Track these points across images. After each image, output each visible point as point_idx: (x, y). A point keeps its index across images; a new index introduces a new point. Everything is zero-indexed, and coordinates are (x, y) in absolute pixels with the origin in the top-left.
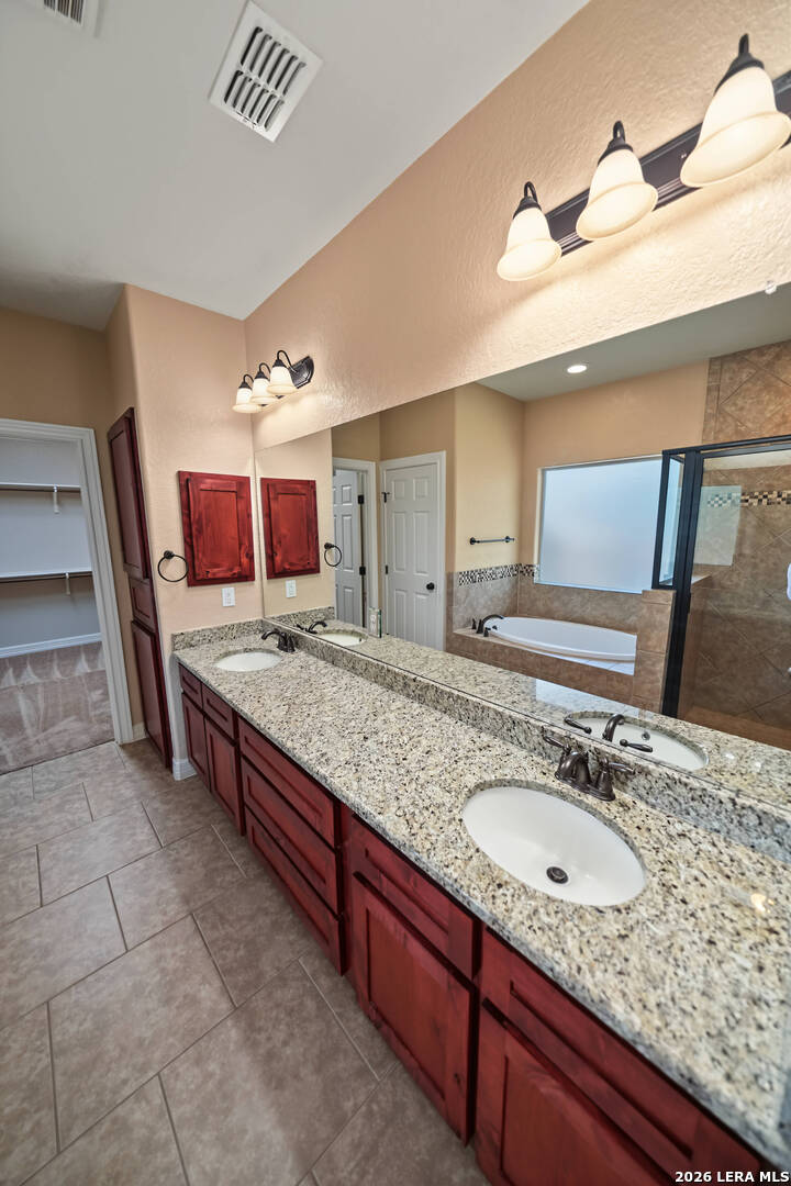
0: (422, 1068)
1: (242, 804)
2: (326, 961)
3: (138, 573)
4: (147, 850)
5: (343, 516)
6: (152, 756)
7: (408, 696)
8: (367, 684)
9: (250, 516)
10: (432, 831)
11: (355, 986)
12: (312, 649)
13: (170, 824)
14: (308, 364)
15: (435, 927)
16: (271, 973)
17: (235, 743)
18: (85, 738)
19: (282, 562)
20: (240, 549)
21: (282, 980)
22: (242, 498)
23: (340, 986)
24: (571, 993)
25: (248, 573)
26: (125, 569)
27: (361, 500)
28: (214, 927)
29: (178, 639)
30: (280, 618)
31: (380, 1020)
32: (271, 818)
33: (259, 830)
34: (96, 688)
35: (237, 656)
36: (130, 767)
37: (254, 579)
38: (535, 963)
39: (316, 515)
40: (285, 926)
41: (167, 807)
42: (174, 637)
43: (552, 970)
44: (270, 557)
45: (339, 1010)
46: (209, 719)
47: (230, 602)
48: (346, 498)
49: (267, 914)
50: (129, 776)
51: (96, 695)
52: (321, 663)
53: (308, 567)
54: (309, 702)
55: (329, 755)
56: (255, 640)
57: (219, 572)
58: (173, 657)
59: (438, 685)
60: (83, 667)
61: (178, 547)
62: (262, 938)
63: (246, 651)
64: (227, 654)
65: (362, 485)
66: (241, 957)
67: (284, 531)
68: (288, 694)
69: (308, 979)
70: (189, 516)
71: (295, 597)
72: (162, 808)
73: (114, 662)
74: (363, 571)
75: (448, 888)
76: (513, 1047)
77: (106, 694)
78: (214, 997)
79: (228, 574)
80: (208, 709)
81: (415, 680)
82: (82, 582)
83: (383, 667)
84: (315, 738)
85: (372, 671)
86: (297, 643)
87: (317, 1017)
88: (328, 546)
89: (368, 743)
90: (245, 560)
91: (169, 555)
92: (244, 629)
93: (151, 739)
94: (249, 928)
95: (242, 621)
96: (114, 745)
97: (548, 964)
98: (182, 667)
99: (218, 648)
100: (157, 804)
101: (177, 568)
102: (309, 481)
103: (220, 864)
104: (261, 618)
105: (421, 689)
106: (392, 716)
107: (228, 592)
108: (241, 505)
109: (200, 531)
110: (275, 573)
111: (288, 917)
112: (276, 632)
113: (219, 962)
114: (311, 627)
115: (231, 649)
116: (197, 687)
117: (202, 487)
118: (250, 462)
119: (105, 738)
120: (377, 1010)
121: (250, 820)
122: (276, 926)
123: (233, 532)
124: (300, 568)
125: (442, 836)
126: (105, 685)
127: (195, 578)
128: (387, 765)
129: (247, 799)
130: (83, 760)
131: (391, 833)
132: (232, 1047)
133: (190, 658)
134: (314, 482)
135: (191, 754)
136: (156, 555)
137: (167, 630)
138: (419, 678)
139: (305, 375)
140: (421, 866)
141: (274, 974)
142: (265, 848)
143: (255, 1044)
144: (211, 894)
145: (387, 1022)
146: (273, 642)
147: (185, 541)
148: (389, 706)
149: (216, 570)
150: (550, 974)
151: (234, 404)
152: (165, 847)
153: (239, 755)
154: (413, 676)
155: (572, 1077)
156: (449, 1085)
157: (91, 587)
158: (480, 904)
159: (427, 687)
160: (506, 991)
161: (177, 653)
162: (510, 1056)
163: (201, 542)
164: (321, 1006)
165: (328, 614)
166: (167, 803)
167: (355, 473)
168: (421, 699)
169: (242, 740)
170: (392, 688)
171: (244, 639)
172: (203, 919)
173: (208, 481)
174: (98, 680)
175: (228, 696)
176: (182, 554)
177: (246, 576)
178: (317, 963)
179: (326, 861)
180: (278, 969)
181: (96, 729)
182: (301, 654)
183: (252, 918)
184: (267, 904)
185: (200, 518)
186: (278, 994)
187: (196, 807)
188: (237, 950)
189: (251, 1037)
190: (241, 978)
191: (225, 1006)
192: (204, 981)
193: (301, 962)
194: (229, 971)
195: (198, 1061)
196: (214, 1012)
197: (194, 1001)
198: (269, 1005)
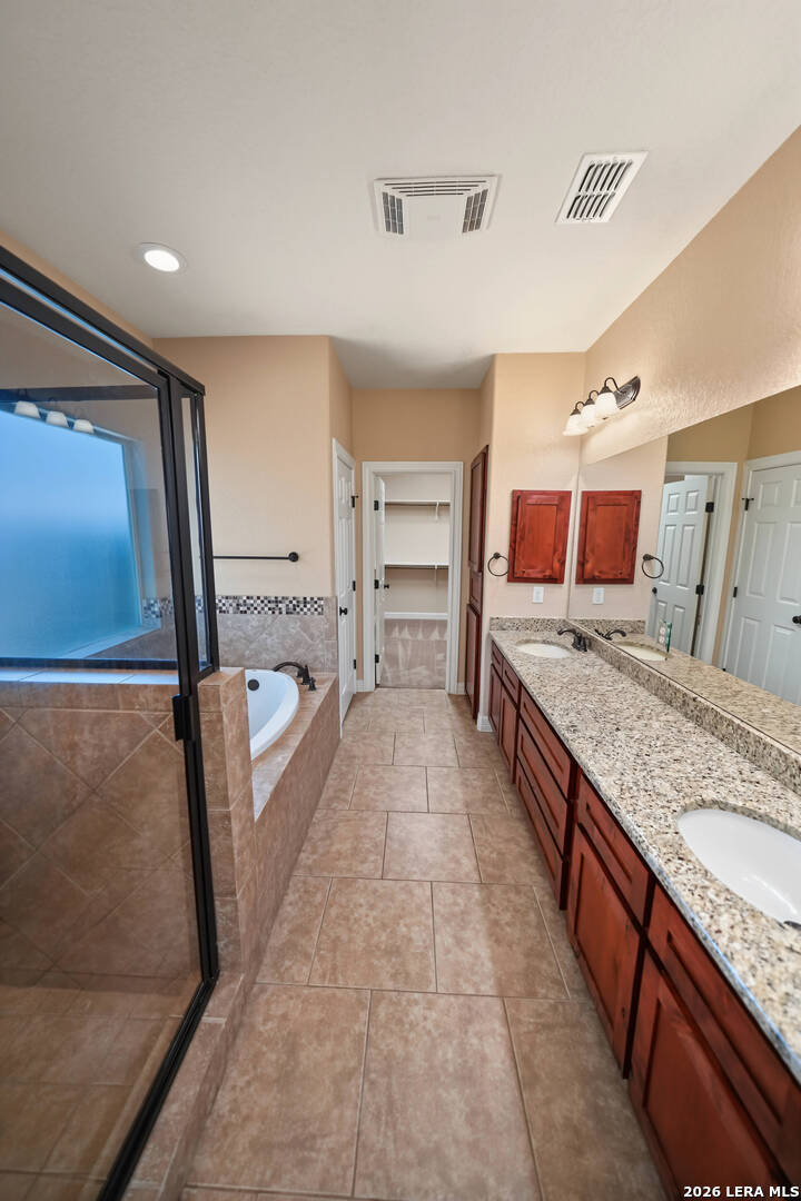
0: (602, 1000)
1: (516, 756)
3: (476, 568)
4: (450, 764)
5: (684, 526)
6: (465, 707)
7: (686, 715)
8: (646, 693)
9: (567, 525)
10: (639, 803)
11: (566, 918)
12: (601, 652)
13: (468, 756)
14: (635, 384)
15: (623, 875)
16: (510, 880)
17: (518, 707)
18: (428, 682)
19: (593, 569)
20: (554, 553)
21: (517, 890)
22: (561, 510)
24: (703, 942)
25: (558, 576)
26: (469, 565)
27: (710, 507)
28: (481, 831)
29: (494, 621)
30: (583, 622)
31: (580, 952)
32: (531, 769)
33: (524, 778)
34: (440, 652)
35: (535, 645)
36: (451, 709)
37: (562, 582)
38: (683, 912)
39: (637, 525)
40: (529, 860)
41: (468, 744)
42: (492, 619)
43: (693, 920)
44: (582, 564)
45: (554, 937)
46: (506, 688)
47: (539, 600)
48: (691, 504)
49: (518, 845)
50: (449, 715)
51: (440, 656)
52: (608, 666)
53: (619, 576)
54: (580, 689)
55: (579, 728)
56: (553, 636)
57: (533, 573)
58: (489, 635)
59: (719, 710)
60: (435, 635)
61: (504, 551)
62: (511, 857)
63: (544, 642)
64: (528, 642)
65: (714, 491)
66: (494, 858)
67: (599, 540)
68: (565, 680)
69: (536, 902)
70: (516, 525)
71: (602, 603)
72: (466, 744)
73: (453, 637)
74: (700, 590)
75: (633, 840)
76: (664, 993)
77: (445, 657)
78: (470, 868)
79: (540, 576)
80: (505, 679)
81: (694, 700)
82: (441, 572)
83: (664, 681)
84: (572, 714)
85: (654, 682)
86: (590, 644)
87: (537, 928)
88: (647, 558)
89: (619, 733)
90: (556, 565)
91: (497, 556)
92: (547, 624)
93: (467, 696)
94: (503, 845)
95: (547, 618)
96: (445, 692)
97: (692, 915)
98: (493, 642)
99: (523, 635)
100: (462, 739)
101: (501, 566)
102: (633, 492)
103: (494, 796)
104: (564, 618)
105: (700, 711)
106: (656, 725)
107: (539, 591)
108: (561, 516)
109: (522, 538)
110: (584, 578)
112: (573, 631)
113: (479, 852)
114: (609, 634)
115: (533, 638)
116: (500, 659)
117: (529, 501)
118: (574, 478)
119: (440, 686)
120: (579, 944)
121: (519, 772)
122: (523, 857)
123: (550, 540)
124: (611, 577)
125: (648, 811)
126: (445, 652)
127: (514, 576)
128: (629, 753)
129: (519, 752)
130: (426, 694)
131: (603, 789)
132: (474, 900)
133: (500, 638)
134: (640, 492)
135: (491, 715)
136: (489, 555)
137: (488, 613)
138: (699, 699)
139: (631, 395)
140: (619, 819)
141: (513, 882)
142: (526, 795)
144: (483, 812)
145: (584, 956)
146: (569, 639)
147: (511, 546)
148: (657, 715)
149: (530, 571)
150: (690, 923)
151: (564, 430)
152: (462, 768)
153: (519, 716)
154: (695, 696)
155: (701, 1026)
156: (618, 1018)
157: (446, 578)
158: (655, 858)
159: (707, 709)
160: (664, 940)
161: (492, 632)
162: (661, 1000)
163: (522, 547)
164: (541, 923)
165: (637, 628)
166: (469, 741)
167: (706, 477)
168: (698, 720)
169: (522, 705)
170: (670, 703)
171: (546, 633)
172: (475, 822)
173: (535, 496)
174: (441, 646)
175: (518, 669)
176: (507, 557)
177: (555, 579)
179: (561, 809)
180: (516, 882)
181: (437, 678)
182: (591, 655)
183: (507, 841)
184: (520, 839)
185: (524, 526)
186: (512, 895)
187: (488, 753)
188: (491, 852)
189: (486, 903)
190: (490, 869)
191: (475, 876)
192: (466, 855)
193: (535, 888)
194: (484, 861)
195: (453, 892)
196: (467, 875)
197: (458, 862)
198: (504, 896)
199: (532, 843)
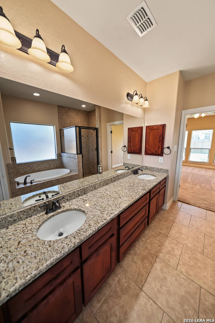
2: (139, 240)
16: (146, 251)
21: (147, 248)
23: (142, 236)
28: (142, 275)
40: (135, 251)
45: (147, 236)
49: (133, 258)
62: (140, 257)
66: (146, 261)
69: (144, 242)
78: (157, 264)
87: (149, 239)
94: (139, 262)
111: (132, 252)
113: (150, 267)
122: (135, 254)
132: (163, 254)
141: (146, 250)
143: (160, 250)
164: (147, 239)
172: (141, 282)
178: (140, 241)
180: (145, 250)
183: (136, 263)
184: (130, 259)
186: (150, 248)
188: (145, 263)
189: (159, 251)
190: (151, 258)
191: (158, 260)
192: (156, 269)
193: (141, 245)
194: (151, 263)
195: (169, 261)
196: (160, 262)
197: (161, 270)
198: (152, 249)
199: (127, 255)
